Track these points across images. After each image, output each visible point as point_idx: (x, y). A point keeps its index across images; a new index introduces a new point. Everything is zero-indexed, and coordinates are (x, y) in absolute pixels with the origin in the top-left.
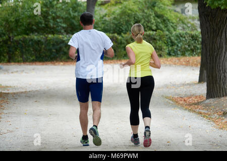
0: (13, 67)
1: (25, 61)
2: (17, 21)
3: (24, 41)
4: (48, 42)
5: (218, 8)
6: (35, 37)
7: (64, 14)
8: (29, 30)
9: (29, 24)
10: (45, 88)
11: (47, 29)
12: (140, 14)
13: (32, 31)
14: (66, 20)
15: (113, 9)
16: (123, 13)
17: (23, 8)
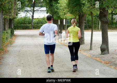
0: (18, 30)
1: (20, 29)
2: (19, 22)
3: (20, 26)
4: (25, 26)
5: (56, 20)
6: (22, 25)
7: (28, 21)
8: (21, 24)
9: (21, 23)
10: (24, 34)
11: (25, 24)
12: (42, 21)
13: (22, 24)
14: (28, 22)
15: (37, 20)
16: (39, 21)
17: (20, 19)
